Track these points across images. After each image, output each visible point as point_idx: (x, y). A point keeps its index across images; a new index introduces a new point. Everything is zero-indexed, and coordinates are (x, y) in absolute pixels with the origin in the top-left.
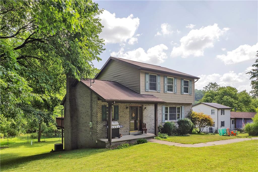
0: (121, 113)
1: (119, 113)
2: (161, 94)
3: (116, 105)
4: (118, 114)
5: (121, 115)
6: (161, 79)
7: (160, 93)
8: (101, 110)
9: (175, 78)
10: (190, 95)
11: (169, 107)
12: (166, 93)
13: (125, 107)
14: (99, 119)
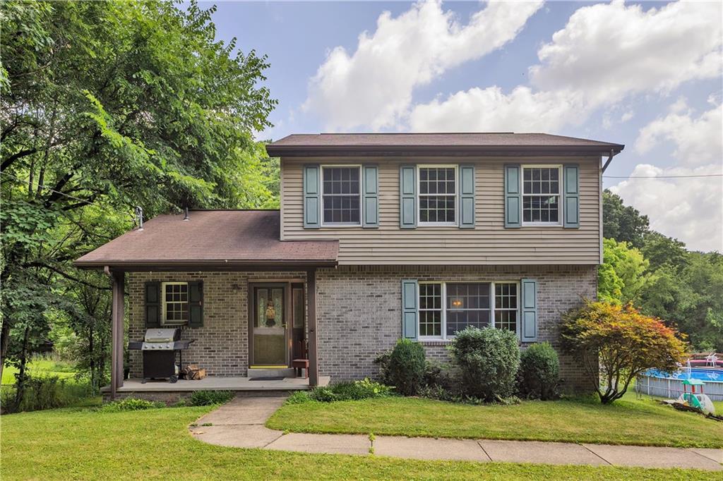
0: (214, 306)
1: (205, 306)
2: (382, 233)
3: (195, 279)
4: (201, 307)
5: (214, 311)
6: (382, 176)
7: (379, 233)
8: (142, 296)
9: (464, 165)
10: (564, 229)
11: (447, 284)
12: (413, 229)
13: (229, 286)
14: (137, 323)
